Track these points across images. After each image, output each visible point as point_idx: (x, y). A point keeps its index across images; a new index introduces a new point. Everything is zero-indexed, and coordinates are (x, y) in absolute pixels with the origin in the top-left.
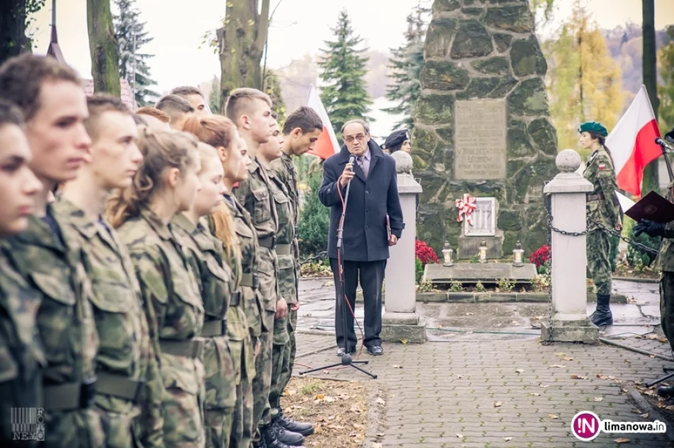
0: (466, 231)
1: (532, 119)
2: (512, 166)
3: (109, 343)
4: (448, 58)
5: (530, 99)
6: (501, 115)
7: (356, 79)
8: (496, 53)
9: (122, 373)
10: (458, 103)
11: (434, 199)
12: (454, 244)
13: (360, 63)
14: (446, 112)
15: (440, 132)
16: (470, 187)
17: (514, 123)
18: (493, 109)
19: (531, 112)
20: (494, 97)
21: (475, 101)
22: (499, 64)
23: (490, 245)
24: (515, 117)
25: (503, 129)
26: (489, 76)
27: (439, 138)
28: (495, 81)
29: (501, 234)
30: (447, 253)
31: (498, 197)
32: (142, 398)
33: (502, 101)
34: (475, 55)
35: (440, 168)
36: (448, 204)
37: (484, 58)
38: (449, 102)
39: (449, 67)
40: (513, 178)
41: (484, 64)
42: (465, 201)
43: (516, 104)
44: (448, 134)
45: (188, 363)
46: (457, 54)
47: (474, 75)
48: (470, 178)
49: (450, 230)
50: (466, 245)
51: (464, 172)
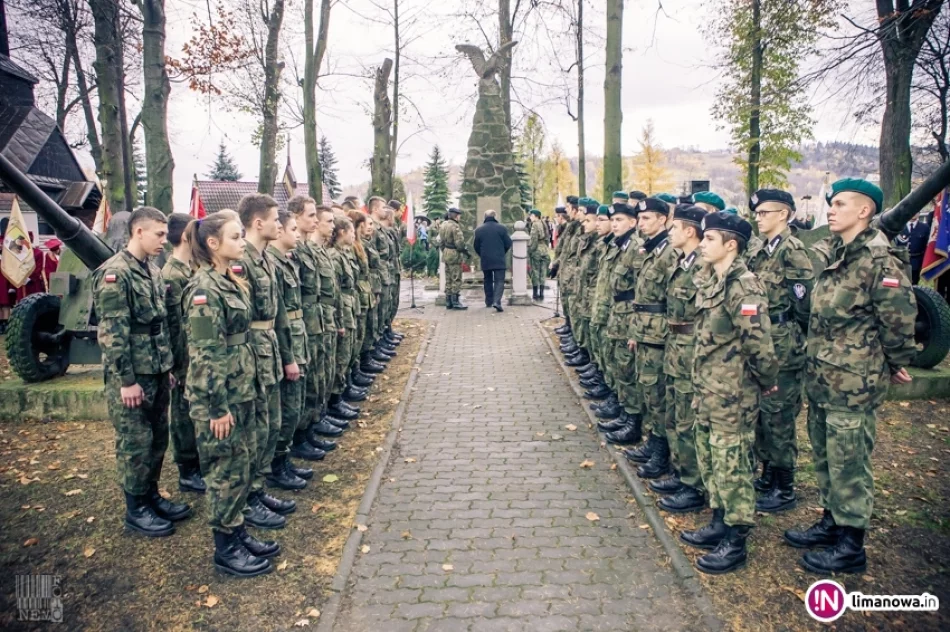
1: (513, 206)
3: (324, 287)
4: (474, 177)
5: (512, 197)
6: (499, 204)
7: (443, 182)
8: (496, 176)
9: (330, 296)
13: (445, 174)
14: (474, 202)
15: (471, 212)
17: (505, 207)
18: (495, 201)
19: (512, 203)
20: (496, 195)
21: (487, 198)
22: (498, 181)
24: (505, 205)
25: (500, 210)
26: (493, 186)
27: (470, 214)
28: (496, 189)
30: (472, 267)
32: (337, 305)
33: (499, 198)
34: (487, 176)
37: (491, 178)
38: (475, 198)
39: (475, 182)
41: (491, 181)
43: (505, 198)
44: (474, 212)
45: (349, 297)
46: (479, 176)
47: (487, 185)
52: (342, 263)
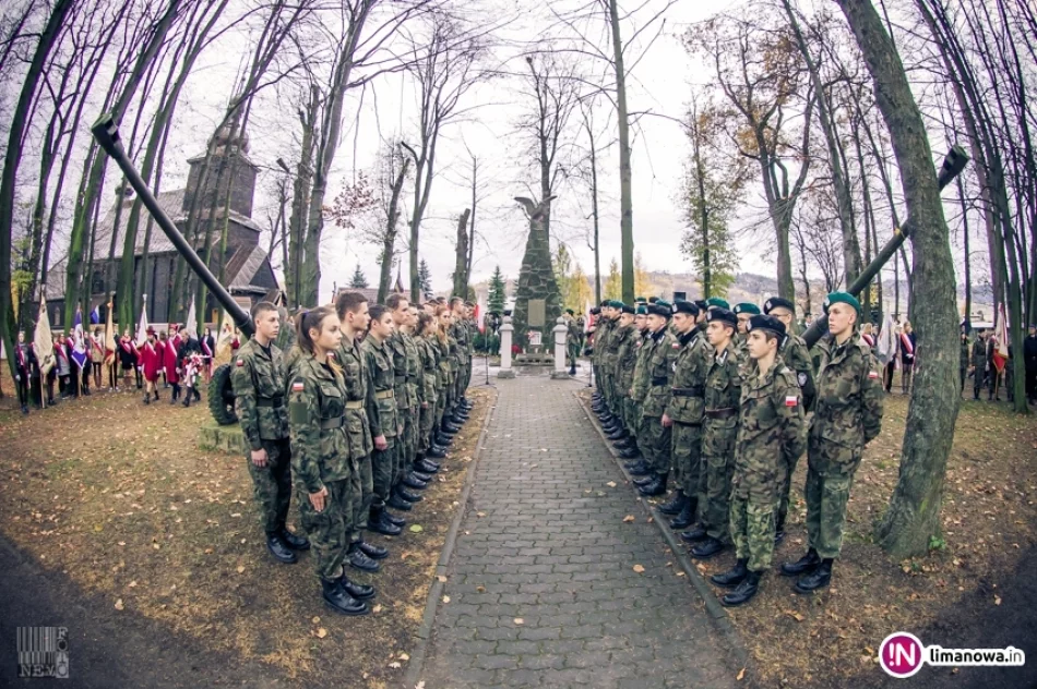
0: (531, 343)
1: (553, 306)
2: (547, 322)
4: (526, 285)
5: (553, 300)
6: (543, 305)
7: (502, 289)
8: (542, 285)
9: (413, 376)
10: (530, 300)
11: (521, 332)
12: (527, 348)
13: (503, 284)
14: (525, 303)
15: (523, 310)
16: (533, 328)
17: (547, 307)
18: (541, 303)
19: (553, 304)
20: (541, 299)
21: (536, 301)
22: (543, 288)
23: (539, 348)
24: (548, 305)
25: (544, 310)
26: (540, 292)
27: (523, 312)
28: (542, 294)
29: (542, 344)
30: (524, 351)
31: (542, 332)
32: (420, 383)
33: (544, 300)
34: (535, 285)
35: (523, 322)
36: (525, 334)
37: (538, 286)
38: (526, 300)
39: (526, 289)
40: (545, 326)
41: (538, 288)
42: (531, 333)
43: (548, 301)
44: (526, 311)
45: (431, 376)
46: (529, 284)
47: (535, 291)
48: (533, 325)
50: (531, 348)
51: (531, 323)
52: (425, 349)
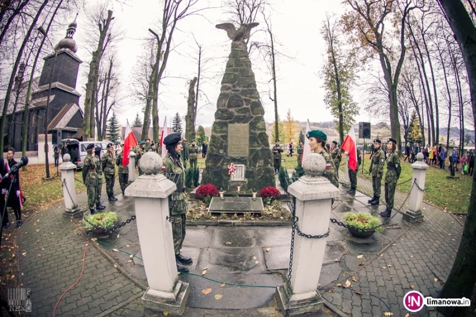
0: (232, 179)
1: (259, 132)
2: (251, 151)
4: (226, 108)
5: (258, 124)
6: (247, 129)
8: (245, 106)
10: (229, 125)
11: (219, 164)
14: (225, 129)
15: (222, 136)
16: (234, 160)
17: (252, 133)
18: (244, 127)
19: (259, 129)
20: (244, 123)
21: (237, 125)
22: (246, 110)
23: (242, 185)
24: (252, 131)
25: (248, 136)
26: (242, 115)
27: (221, 139)
28: (244, 116)
29: (246, 180)
30: (221, 193)
31: (246, 165)
33: (247, 125)
34: (237, 106)
35: (221, 152)
36: (224, 167)
37: (240, 108)
38: (226, 125)
39: (226, 111)
40: (252, 156)
41: (240, 110)
42: (231, 166)
43: (253, 126)
44: (225, 137)
46: (230, 106)
47: (236, 114)
48: (234, 156)
49: (225, 178)
50: (232, 185)
51: (231, 154)
